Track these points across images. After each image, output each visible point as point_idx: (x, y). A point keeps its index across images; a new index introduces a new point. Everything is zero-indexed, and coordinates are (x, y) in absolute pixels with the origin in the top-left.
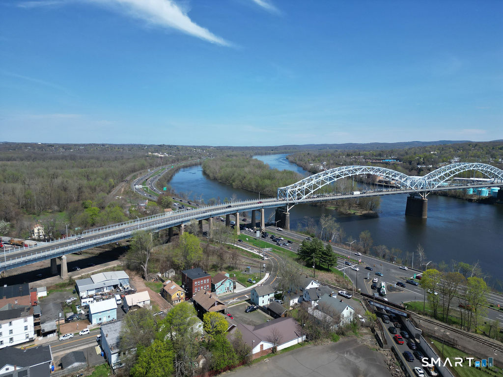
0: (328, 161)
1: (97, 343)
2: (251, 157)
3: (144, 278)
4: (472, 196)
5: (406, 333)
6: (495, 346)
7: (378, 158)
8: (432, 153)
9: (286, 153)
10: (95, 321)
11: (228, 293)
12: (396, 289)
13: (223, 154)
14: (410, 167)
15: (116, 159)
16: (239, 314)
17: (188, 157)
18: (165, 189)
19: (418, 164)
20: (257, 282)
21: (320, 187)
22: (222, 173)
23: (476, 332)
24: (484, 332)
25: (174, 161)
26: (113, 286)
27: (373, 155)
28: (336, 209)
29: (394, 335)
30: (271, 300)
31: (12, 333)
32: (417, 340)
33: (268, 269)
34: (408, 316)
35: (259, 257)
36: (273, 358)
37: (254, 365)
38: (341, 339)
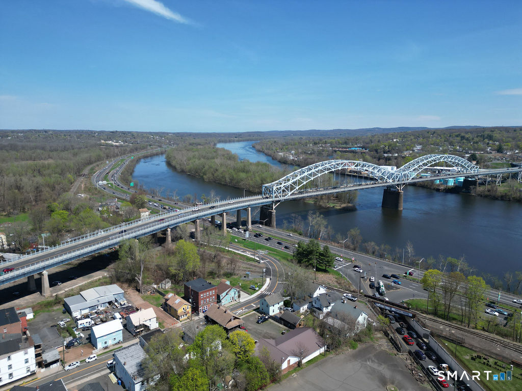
0: (296, 149)
1: (108, 371)
2: (215, 144)
3: (139, 291)
4: (439, 185)
5: (414, 333)
6: (496, 341)
7: (344, 146)
8: (395, 140)
9: (251, 140)
10: (100, 345)
11: (233, 303)
12: (393, 287)
13: (184, 142)
14: (378, 155)
15: (65, 149)
16: (252, 326)
17: (147, 146)
18: (132, 184)
19: (385, 152)
20: (260, 289)
21: (305, 183)
22: (191, 165)
23: (476, 328)
24: (483, 328)
25: (132, 151)
26: (108, 302)
27: (339, 143)
28: (315, 203)
29: (403, 336)
30: (280, 309)
31: (11, 368)
32: (425, 340)
33: (268, 273)
34: (414, 316)
35: (254, 260)
36: (300, 372)
37: (284, 382)
38: (359, 346)
